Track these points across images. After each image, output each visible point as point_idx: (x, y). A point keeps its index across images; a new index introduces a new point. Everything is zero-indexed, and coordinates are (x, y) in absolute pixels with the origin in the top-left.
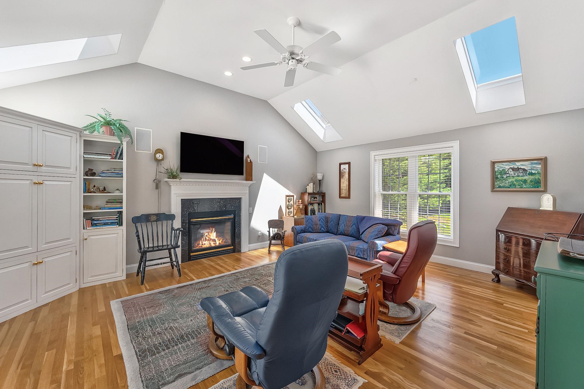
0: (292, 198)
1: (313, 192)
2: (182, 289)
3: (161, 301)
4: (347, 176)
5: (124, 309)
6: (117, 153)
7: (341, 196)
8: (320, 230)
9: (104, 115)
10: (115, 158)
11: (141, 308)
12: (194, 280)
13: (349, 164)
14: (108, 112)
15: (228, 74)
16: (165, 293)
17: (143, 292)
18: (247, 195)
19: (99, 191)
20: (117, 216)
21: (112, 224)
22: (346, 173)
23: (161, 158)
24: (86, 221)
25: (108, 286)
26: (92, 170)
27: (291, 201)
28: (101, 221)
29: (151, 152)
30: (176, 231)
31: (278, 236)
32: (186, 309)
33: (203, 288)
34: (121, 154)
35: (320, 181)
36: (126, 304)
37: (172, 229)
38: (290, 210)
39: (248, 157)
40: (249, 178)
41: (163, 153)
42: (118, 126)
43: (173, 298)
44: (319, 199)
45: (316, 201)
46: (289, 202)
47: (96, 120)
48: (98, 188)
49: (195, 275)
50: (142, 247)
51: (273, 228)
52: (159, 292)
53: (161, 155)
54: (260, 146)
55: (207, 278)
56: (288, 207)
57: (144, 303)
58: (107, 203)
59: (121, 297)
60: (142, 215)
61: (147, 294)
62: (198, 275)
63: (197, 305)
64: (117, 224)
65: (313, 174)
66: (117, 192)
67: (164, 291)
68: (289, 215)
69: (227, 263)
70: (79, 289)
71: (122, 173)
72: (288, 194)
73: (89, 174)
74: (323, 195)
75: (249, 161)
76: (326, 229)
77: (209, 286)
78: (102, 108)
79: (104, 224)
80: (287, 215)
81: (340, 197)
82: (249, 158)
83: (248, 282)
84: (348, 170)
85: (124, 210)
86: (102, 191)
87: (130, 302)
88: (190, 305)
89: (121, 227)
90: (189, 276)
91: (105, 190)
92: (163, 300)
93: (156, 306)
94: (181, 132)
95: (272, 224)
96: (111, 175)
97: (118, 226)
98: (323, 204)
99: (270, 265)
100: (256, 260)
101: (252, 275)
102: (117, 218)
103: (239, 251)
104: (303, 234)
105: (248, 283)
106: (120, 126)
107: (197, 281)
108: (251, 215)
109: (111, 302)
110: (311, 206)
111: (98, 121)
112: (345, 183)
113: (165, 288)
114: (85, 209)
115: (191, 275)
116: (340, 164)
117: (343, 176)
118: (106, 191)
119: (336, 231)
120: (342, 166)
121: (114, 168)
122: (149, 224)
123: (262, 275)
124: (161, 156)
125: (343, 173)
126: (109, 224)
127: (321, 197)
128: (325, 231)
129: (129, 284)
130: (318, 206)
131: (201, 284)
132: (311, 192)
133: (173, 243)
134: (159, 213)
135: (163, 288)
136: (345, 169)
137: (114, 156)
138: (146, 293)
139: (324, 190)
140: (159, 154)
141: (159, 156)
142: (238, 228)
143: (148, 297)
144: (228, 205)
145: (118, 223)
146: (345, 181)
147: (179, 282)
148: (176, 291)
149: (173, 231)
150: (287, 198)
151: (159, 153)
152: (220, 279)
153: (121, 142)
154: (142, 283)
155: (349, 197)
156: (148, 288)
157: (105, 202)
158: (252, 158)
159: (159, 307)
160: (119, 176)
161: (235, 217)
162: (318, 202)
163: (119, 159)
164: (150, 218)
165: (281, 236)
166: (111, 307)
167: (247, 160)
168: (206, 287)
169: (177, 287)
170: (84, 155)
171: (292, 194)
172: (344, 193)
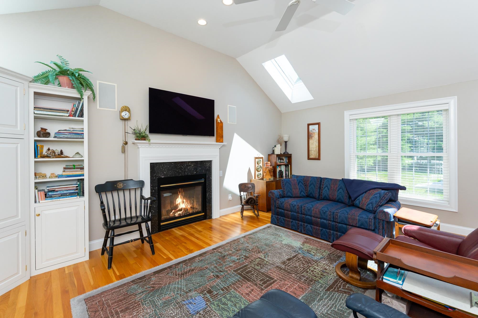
0: (261, 160)
1: (280, 153)
2: (161, 275)
3: (138, 298)
4: (316, 136)
5: (89, 315)
6: (77, 109)
7: (310, 157)
8: (300, 194)
9: (59, 63)
10: (74, 115)
11: (112, 313)
12: (172, 260)
13: (319, 124)
14: (65, 60)
15: (202, 22)
16: (140, 282)
17: (112, 281)
18: (218, 157)
19: (55, 155)
20: (77, 185)
21: (71, 195)
22: (315, 134)
23: (128, 117)
24: (38, 193)
25: (67, 272)
26: (46, 130)
27: (260, 163)
28: (57, 191)
29: (116, 110)
30: (146, 201)
31: (252, 201)
32: (174, 312)
33: (186, 273)
34: (82, 111)
35: (286, 142)
36: (92, 305)
37: (142, 197)
38: (259, 172)
39: (218, 116)
40: (220, 139)
41: (129, 111)
42: (77, 76)
43: (152, 291)
44: (285, 160)
45: (283, 162)
46: (258, 164)
47: (50, 69)
48: (54, 151)
49: (171, 252)
50: (108, 220)
51: (244, 192)
52: (133, 281)
53: (128, 113)
54: (229, 105)
55: (187, 256)
56: (257, 170)
57: (115, 302)
58: (64, 169)
59: (84, 292)
60: (107, 182)
61: (119, 285)
62: (174, 251)
63: (187, 304)
64: (78, 195)
65: (279, 136)
66: (78, 156)
67: (138, 279)
68: (258, 177)
69: (201, 233)
70: (31, 277)
71: (83, 133)
72: (257, 156)
73: (41, 135)
74: (289, 157)
75: (219, 122)
76: (306, 193)
77: (193, 270)
78: (57, 56)
79: (62, 196)
80: (257, 178)
81: (309, 159)
82: (219, 118)
83: (238, 261)
84: (317, 131)
85: (86, 178)
86: (59, 155)
87: (97, 301)
88: (178, 303)
89: (82, 199)
90: (165, 254)
91: (62, 154)
92: (140, 295)
93: (133, 307)
94: (150, 88)
95: (243, 187)
96: (69, 136)
97: (78, 197)
98: (289, 165)
99: (252, 236)
100: (232, 229)
101: (237, 250)
102: (77, 187)
103: (210, 217)
104: (282, 200)
105: (238, 263)
106: (79, 77)
107: (175, 261)
108: (222, 179)
109: (71, 300)
110: (279, 168)
111: (52, 70)
112: (314, 144)
113: (138, 274)
114: (37, 178)
115: (166, 252)
116: (309, 125)
117: (312, 137)
118: (63, 156)
119: (317, 196)
120: (311, 127)
121: (72, 128)
122: (115, 194)
123: (250, 251)
124: (127, 115)
125: (312, 134)
126: (68, 195)
127: (287, 159)
128: (305, 195)
129: (93, 268)
130: (285, 168)
131: (182, 266)
132: (278, 154)
133: (143, 214)
134: (126, 179)
135: (137, 274)
136: (314, 129)
137: (73, 113)
138: (117, 283)
139: (289, 151)
140: (125, 112)
141: (125, 114)
142: (209, 193)
143: (120, 290)
144: (198, 168)
145: (78, 193)
146: (315, 142)
147: (155, 264)
148: (153, 279)
149: (143, 201)
150: (257, 160)
151: (126, 110)
152: (203, 258)
153: (82, 95)
154: (110, 267)
155: (319, 159)
156: (118, 274)
157: (63, 168)
158: (222, 118)
159: (137, 310)
160: (79, 136)
161: (205, 181)
162: (285, 163)
163: (78, 117)
164: (116, 185)
165: (254, 200)
166: (72, 311)
167: (217, 120)
168: (189, 271)
169: (154, 272)
170: (35, 111)
171: (261, 156)
172: (313, 154)
